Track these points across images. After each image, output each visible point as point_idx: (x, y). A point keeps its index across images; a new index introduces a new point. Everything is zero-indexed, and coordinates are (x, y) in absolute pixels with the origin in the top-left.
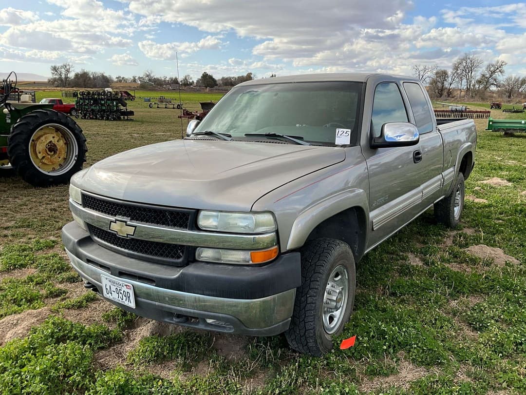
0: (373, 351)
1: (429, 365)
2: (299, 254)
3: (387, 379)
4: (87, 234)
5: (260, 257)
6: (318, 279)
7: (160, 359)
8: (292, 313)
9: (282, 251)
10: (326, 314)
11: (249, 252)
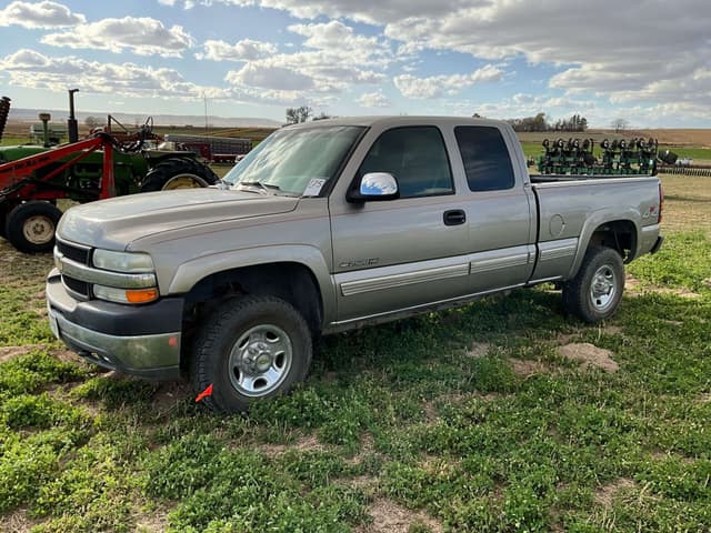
2: (183, 300)
6: (216, 331)
8: (179, 361)
9: (162, 294)
10: (247, 374)
11: (124, 291)
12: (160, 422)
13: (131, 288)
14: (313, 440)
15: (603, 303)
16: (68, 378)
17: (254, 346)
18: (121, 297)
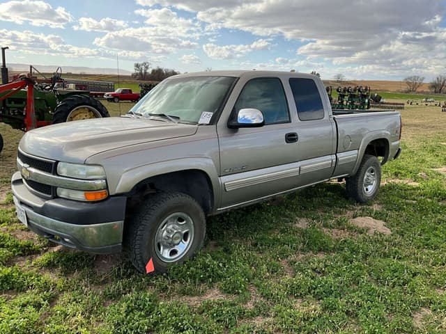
1: (229, 293)
2: (125, 198)
3: (191, 299)
6: (147, 219)
7: (50, 266)
8: (121, 240)
9: (110, 194)
10: (165, 247)
11: (83, 192)
12: (104, 282)
13: (88, 190)
14: (216, 291)
15: (369, 190)
16: (28, 252)
17: (171, 227)
18: (80, 196)
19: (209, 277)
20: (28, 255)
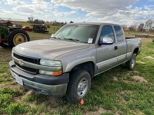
0: (92, 104)
1: (108, 109)
2: (69, 74)
3: (94, 112)
4: (14, 64)
5: (56, 74)
6: (75, 81)
8: (66, 91)
9: (63, 72)
11: (53, 72)
12: (56, 107)
15: (132, 66)
16: (18, 94)
17: (81, 84)
18: (51, 73)
19: (97, 103)
20: (18, 96)
